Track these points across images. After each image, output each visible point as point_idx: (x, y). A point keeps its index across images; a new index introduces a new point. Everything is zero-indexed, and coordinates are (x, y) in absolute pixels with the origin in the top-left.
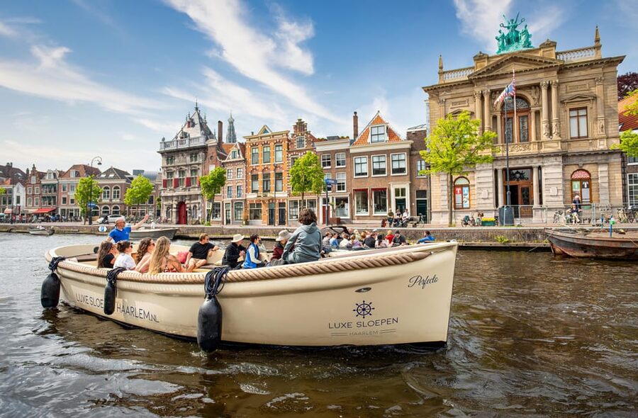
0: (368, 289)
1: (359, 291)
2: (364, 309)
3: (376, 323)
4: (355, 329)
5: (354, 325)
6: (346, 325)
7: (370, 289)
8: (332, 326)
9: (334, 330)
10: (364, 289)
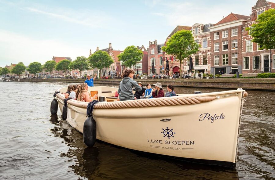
0: (169, 120)
1: (163, 120)
2: (168, 133)
3: (178, 143)
4: (164, 145)
5: (163, 142)
6: (158, 141)
7: (170, 120)
8: (150, 141)
9: (152, 144)
10: (166, 119)
